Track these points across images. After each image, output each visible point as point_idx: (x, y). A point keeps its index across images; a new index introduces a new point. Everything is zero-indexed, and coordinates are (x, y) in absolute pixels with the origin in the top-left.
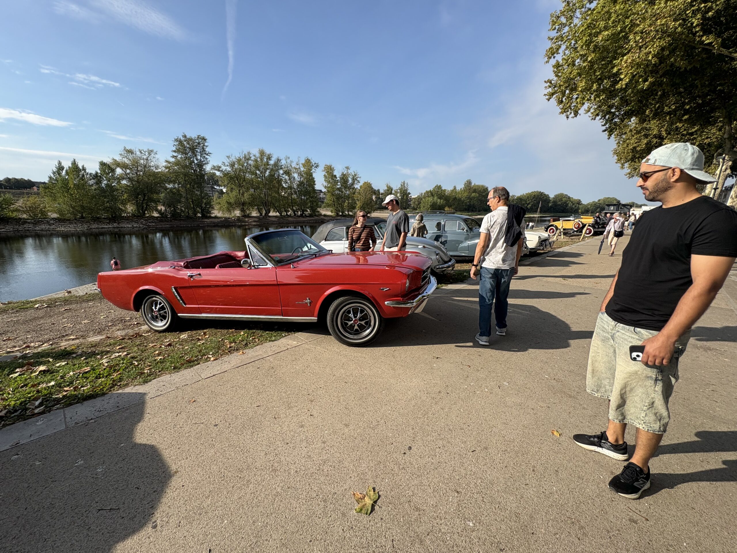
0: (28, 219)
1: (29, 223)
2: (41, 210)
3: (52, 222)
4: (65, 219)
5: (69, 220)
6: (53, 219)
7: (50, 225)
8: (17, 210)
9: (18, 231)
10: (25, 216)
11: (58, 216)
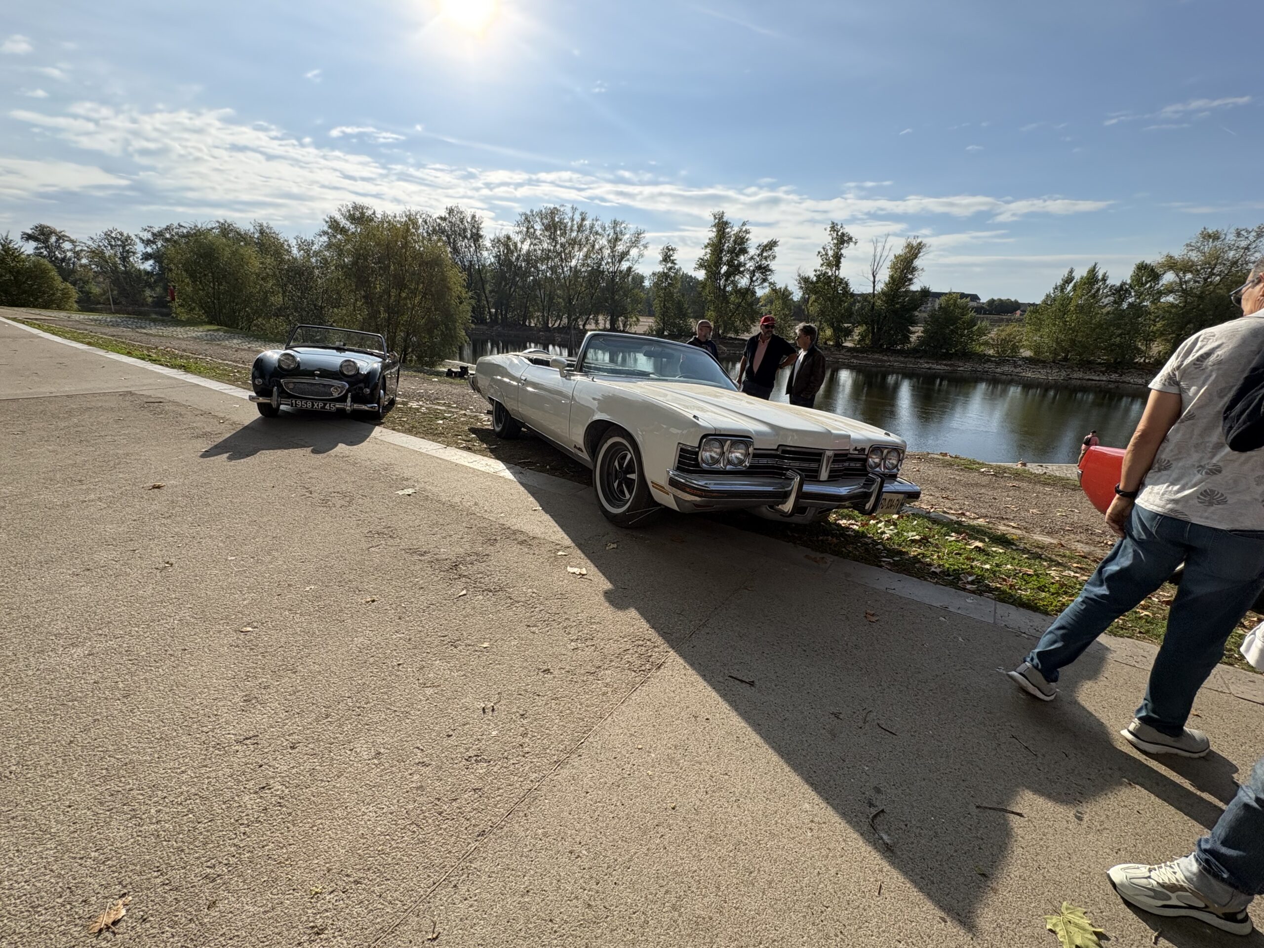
0: (993, 356)
1: (992, 362)
2: (1014, 344)
3: (1020, 362)
4: (1038, 360)
5: (1044, 362)
6: (1023, 358)
7: (1015, 367)
8: (986, 343)
9: (976, 371)
10: (991, 352)
11: (1032, 355)
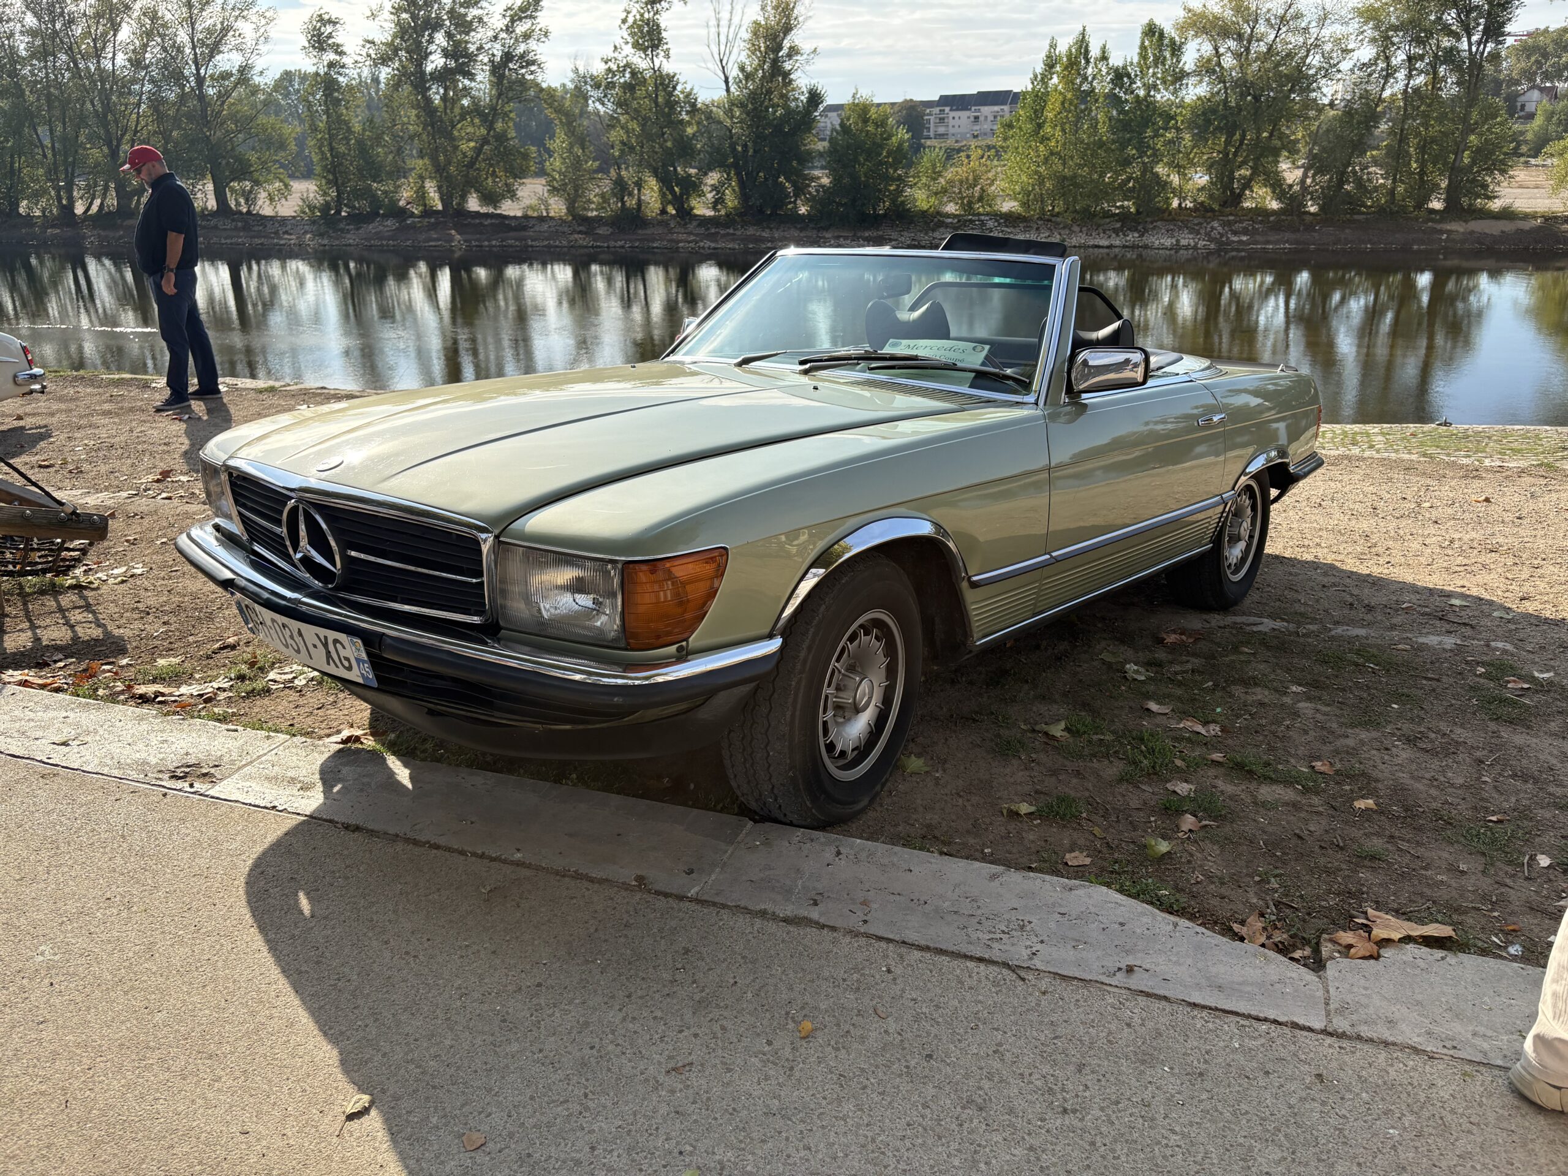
0: (949, 216)
2: (982, 190)
6: (996, 215)
8: (942, 192)
10: (951, 208)
11: (1016, 208)
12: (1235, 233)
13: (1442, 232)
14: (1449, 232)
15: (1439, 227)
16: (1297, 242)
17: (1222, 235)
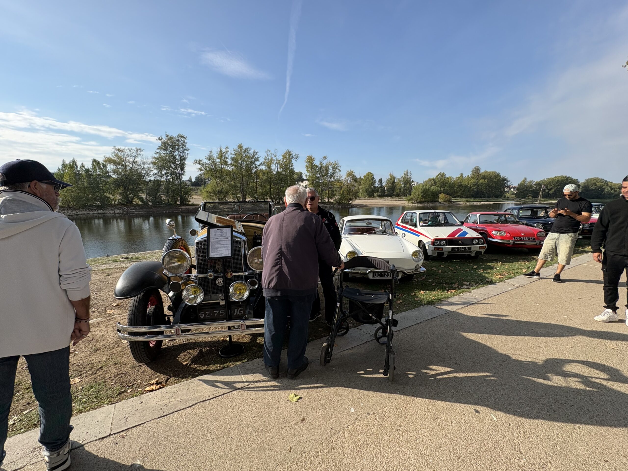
12: (131, 210)
13: (180, 208)
14: (182, 208)
15: (179, 207)
16: (147, 211)
17: (127, 210)
